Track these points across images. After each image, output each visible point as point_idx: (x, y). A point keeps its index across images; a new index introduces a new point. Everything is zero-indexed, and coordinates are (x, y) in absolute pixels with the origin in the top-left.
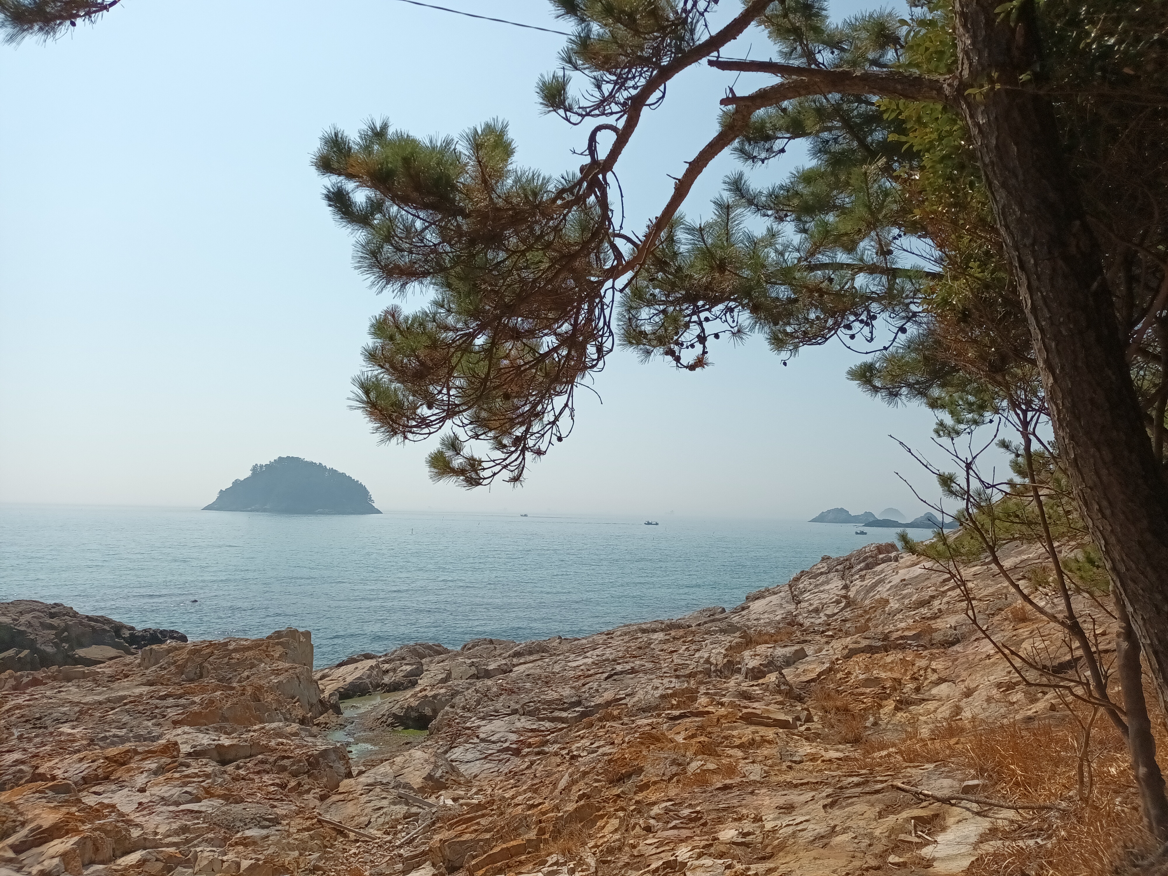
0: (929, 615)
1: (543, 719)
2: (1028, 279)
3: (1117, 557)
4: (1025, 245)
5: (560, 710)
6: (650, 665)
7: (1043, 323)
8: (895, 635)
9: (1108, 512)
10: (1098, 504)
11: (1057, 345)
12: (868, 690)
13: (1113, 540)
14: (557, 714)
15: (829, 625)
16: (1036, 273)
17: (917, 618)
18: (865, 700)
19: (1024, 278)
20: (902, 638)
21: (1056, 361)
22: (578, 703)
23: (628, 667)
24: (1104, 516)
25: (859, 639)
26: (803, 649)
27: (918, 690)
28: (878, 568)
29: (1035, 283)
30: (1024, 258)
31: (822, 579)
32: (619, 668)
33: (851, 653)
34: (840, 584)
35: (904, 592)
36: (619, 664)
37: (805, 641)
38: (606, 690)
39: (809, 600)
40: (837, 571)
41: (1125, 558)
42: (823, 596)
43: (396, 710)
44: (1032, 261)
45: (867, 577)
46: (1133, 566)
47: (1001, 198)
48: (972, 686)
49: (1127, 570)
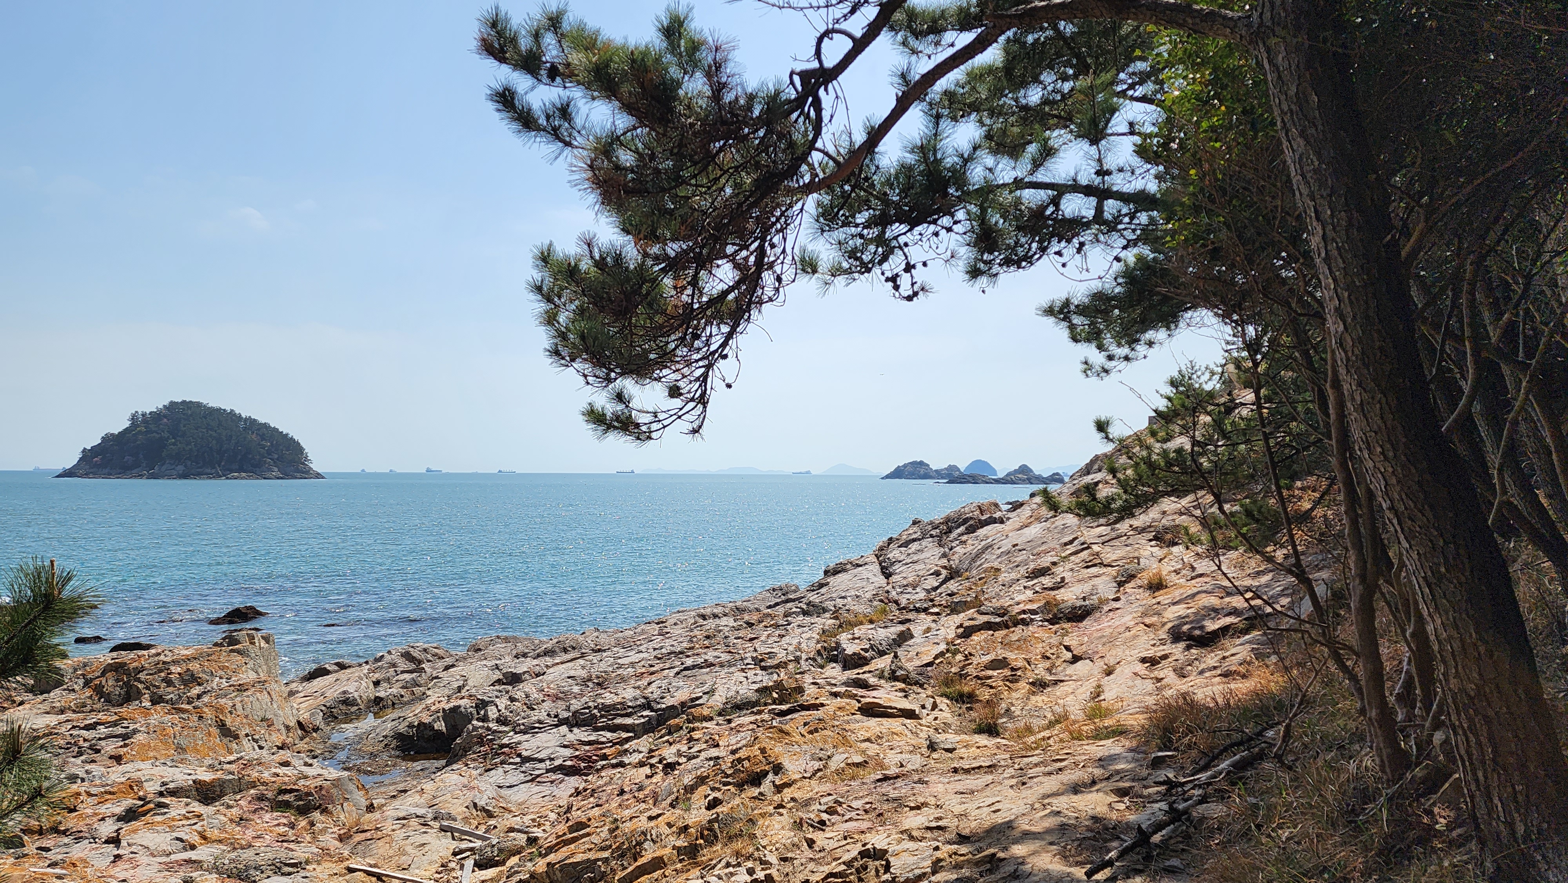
0: (1050, 585)
1: (603, 729)
2: (1324, 229)
3: (1396, 496)
4: (1322, 196)
5: (622, 716)
6: (725, 657)
7: (1337, 273)
8: (1017, 609)
9: (1391, 454)
10: (1381, 447)
11: (1349, 296)
12: (995, 673)
13: (1394, 481)
14: (619, 721)
15: (932, 600)
16: (1333, 224)
17: (1037, 589)
18: (994, 684)
19: (1319, 229)
20: (1024, 612)
21: (1347, 310)
22: (648, 706)
23: (700, 660)
24: (1386, 458)
25: (975, 615)
26: (909, 629)
27: (1049, 670)
28: (982, 532)
29: (1330, 234)
30: (1320, 209)
31: (914, 546)
32: (689, 662)
33: (967, 632)
34: (939, 551)
35: (1018, 559)
36: (688, 656)
37: (909, 620)
38: (678, 688)
39: (901, 572)
40: (932, 536)
41: (1404, 497)
42: (917, 567)
43: (402, 728)
44: (1329, 212)
45: (970, 542)
46: (1412, 505)
47: (1299, 146)
48: (1112, 662)
49: (1406, 508)
